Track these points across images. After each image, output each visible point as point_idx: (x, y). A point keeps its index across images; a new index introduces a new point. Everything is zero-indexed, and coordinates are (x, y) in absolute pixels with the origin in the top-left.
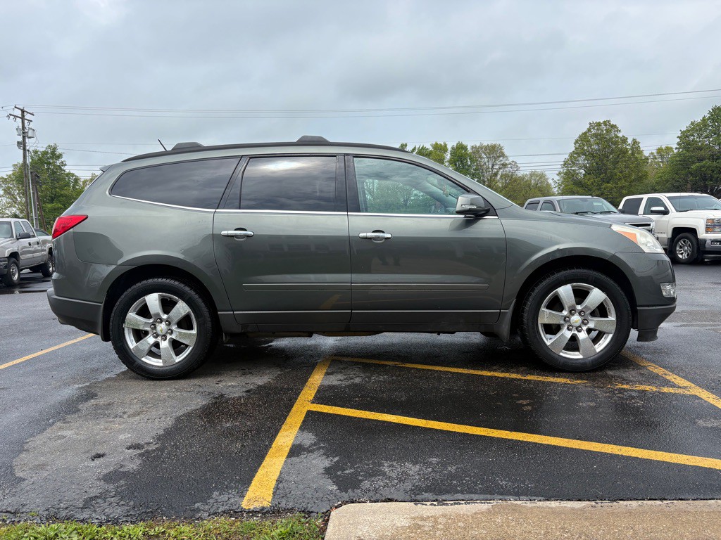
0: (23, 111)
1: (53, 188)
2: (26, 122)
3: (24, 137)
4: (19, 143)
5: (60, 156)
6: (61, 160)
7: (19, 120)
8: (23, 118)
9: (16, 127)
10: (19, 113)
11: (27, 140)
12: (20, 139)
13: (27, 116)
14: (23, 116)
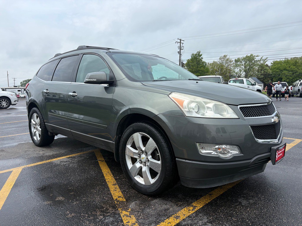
0: (180, 40)
1: (198, 67)
2: (181, 44)
3: (180, 50)
4: (178, 52)
5: (201, 55)
6: (201, 57)
7: (179, 43)
8: (180, 43)
9: (178, 46)
10: (179, 41)
11: (181, 50)
12: (179, 50)
13: (182, 42)
14: (180, 42)
